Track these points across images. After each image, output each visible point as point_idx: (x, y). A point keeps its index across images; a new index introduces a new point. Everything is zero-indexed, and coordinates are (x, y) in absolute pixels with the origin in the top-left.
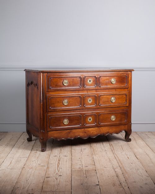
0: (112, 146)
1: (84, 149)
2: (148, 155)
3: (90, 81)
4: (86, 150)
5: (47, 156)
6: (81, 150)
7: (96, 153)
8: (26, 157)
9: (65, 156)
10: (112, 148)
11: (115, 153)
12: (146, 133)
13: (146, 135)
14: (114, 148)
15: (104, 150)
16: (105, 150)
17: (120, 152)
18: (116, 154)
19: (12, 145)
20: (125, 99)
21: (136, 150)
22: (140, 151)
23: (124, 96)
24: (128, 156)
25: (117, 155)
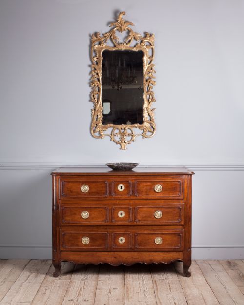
0: (156, 284)
1: (114, 289)
2: (205, 300)
3: (121, 187)
4: (116, 290)
5: (59, 300)
6: (110, 290)
7: (130, 296)
8: (29, 302)
9: (85, 300)
10: (155, 287)
11: (158, 296)
12: (210, 262)
13: (210, 265)
14: (158, 287)
15: (143, 290)
16: (145, 291)
17: (165, 295)
18: (158, 298)
19: (10, 281)
20: (178, 214)
21: (188, 292)
22: (195, 292)
23: (177, 210)
24: (176, 301)
25: (159, 300)
